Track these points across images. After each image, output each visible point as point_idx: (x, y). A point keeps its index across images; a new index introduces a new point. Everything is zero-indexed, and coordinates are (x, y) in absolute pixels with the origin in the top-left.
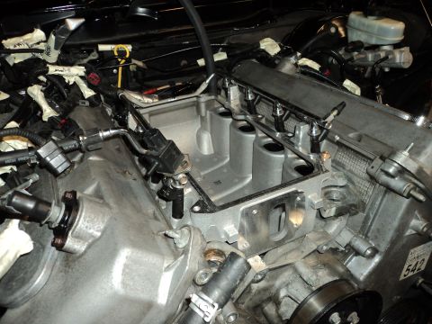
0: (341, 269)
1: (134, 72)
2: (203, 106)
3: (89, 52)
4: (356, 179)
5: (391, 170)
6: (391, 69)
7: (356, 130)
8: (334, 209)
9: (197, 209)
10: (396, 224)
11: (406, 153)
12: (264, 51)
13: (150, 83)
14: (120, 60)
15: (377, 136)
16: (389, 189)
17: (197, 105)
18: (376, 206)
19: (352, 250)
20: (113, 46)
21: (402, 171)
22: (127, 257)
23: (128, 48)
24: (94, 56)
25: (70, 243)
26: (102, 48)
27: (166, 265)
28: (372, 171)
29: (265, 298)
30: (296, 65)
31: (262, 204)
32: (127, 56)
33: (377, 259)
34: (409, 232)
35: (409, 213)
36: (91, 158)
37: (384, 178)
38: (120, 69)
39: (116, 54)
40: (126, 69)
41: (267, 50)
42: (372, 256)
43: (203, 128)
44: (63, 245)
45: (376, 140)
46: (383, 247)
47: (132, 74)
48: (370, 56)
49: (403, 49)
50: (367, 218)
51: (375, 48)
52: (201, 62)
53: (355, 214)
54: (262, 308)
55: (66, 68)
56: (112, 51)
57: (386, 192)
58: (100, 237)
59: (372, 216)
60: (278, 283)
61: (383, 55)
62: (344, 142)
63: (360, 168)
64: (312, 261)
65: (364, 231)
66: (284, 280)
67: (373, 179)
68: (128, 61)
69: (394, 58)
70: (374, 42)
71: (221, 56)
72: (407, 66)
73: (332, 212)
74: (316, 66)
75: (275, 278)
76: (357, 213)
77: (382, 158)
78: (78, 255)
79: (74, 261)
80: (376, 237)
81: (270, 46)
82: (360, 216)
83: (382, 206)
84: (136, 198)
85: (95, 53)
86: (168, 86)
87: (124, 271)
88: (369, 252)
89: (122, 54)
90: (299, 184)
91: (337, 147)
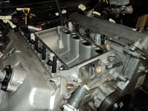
0: (116, 87)
1: (31, 18)
2: (59, 30)
3: (13, 11)
4: (118, 53)
5: (133, 49)
6: (126, 14)
7: (117, 36)
8: (112, 65)
9: (61, 69)
10: (134, 69)
11: (138, 42)
12: (80, 9)
13: (38, 23)
14: (25, 14)
15: (126, 37)
16: (132, 56)
17: (57, 30)
18: (127, 63)
19: (119, 80)
20: (22, 9)
21: (137, 49)
22: (35, 92)
23: (29, 9)
24: (15, 13)
25: (9, 87)
26: (18, 9)
27: (52, 93)
28: (125, 50)
29: (89, 100)
30: (92, 13)
31: (86, 65)
32: (28, 12)
33: (128, 82)
34: (139, 71)
35: (139, 64)
36: (16, 51)
37: (130, 52)
38: (26, 17)
39: (24, 11)
40: (28, 17)
41: (81, 9)
42: (126, 81)
43: (59, 39)
44: (6, 89)
45: (125, 38)
46: (130, 78)
47: (31, 20)
48: (118, 10)
49: (130, 6)
50: (124, 67)
51: (120, 7)
52: (57, 14)
53: (119, 66)
54: (88, 104)
55: (4, 17)
56: (22, 11)
57: (130, 57)
58: (23, 84)
59: (125, 67)
60: (93, 94)
61: (123, 9)
62: (114, 40)
63: (120, 49)
64: (105, 85)
65: (123, 73)
66: (95, 93)
67: (125, 53)
68: (29, 14)
69: (127, 10)
70: (119, 4)
71: (64, 12)
72: (131, 13)
73: (111, 66)
74: (99, 14)
75: (92, 92)
76: (120, 66)
77: (129, 45)
78: (13, 92)
79: (12, 95)
80: (127, 74)
81: (82, 7)
82: (121, 67)
83: (129, 63)
84: (37, 66)
85: (15, 11)
86: (45, 24)
87: (34, 98)
88: (125, 80)
89: (26, 11)
90: (99, 56)
91: (111, 42)
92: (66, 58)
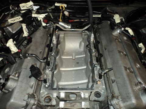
2: (83, 35)
7: (115, 77)
9: (47, 86)
20: (60, 4)
24: (53, 7)
26: (57, 4)
28: (108, 97)
32: (64, 9)
38: (61, 13)
43: (83, 41)
74: (132, 33)
77: (112, 96)
86: (78, 20)
92: (78, 63)
